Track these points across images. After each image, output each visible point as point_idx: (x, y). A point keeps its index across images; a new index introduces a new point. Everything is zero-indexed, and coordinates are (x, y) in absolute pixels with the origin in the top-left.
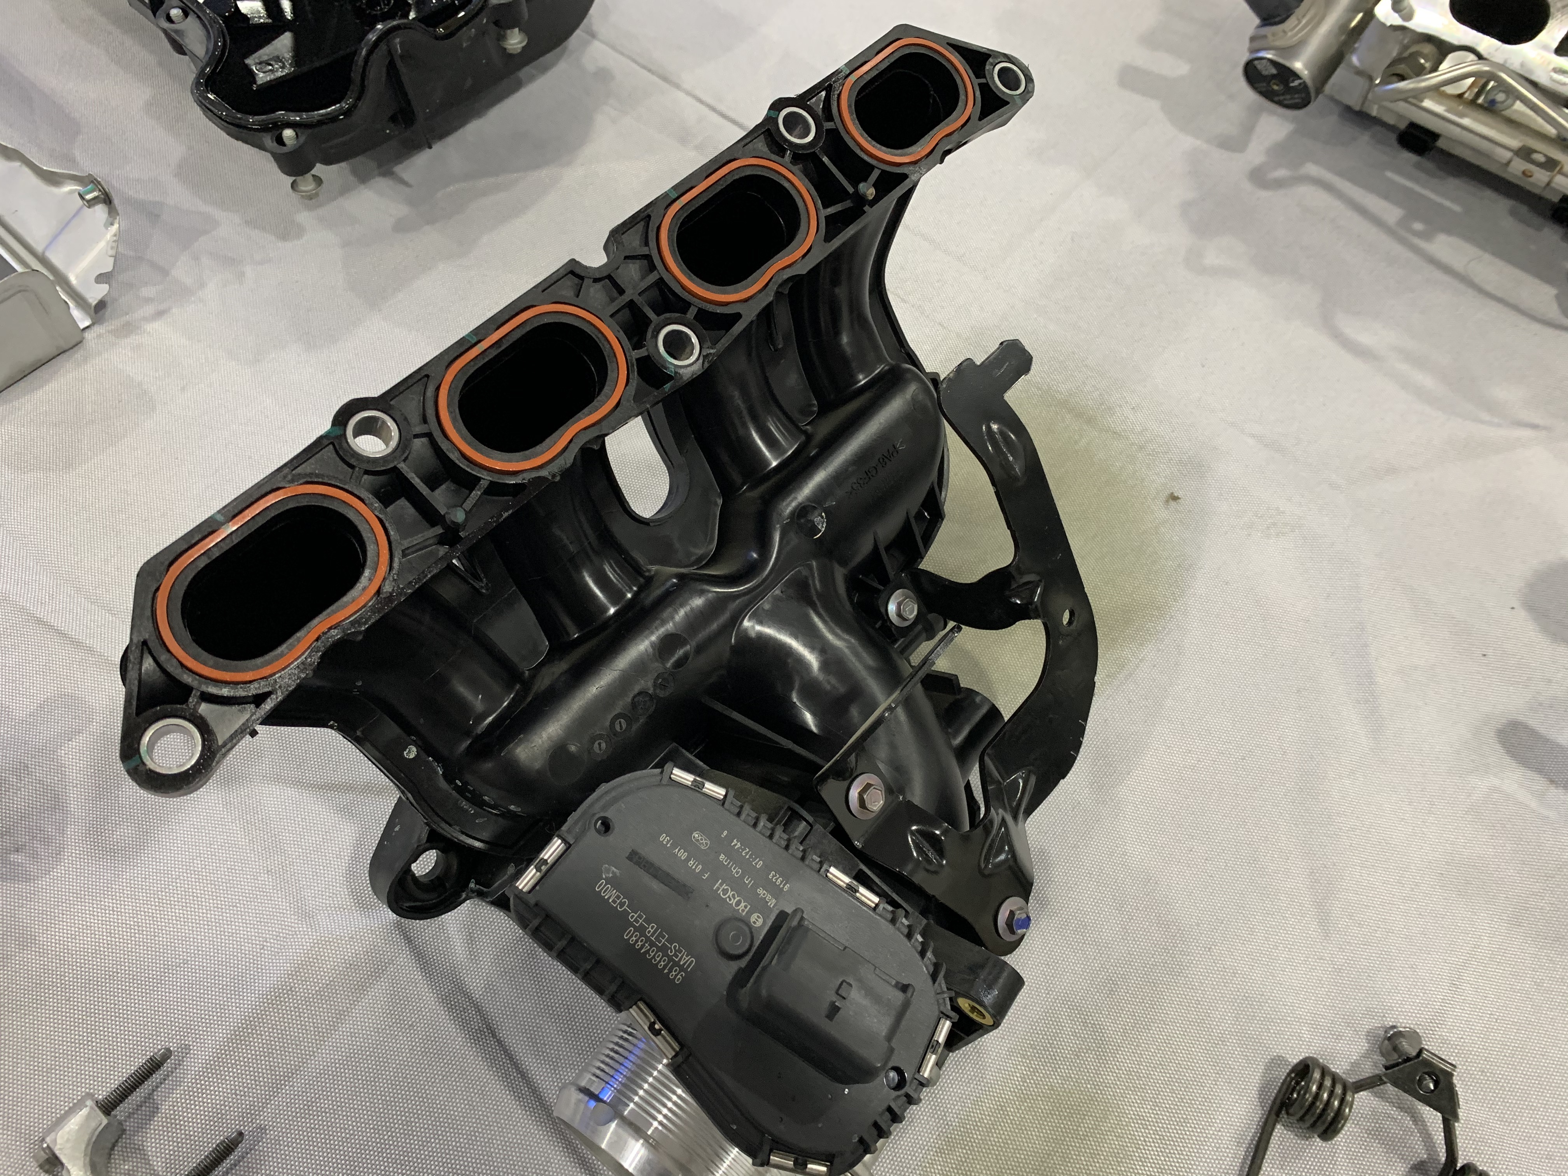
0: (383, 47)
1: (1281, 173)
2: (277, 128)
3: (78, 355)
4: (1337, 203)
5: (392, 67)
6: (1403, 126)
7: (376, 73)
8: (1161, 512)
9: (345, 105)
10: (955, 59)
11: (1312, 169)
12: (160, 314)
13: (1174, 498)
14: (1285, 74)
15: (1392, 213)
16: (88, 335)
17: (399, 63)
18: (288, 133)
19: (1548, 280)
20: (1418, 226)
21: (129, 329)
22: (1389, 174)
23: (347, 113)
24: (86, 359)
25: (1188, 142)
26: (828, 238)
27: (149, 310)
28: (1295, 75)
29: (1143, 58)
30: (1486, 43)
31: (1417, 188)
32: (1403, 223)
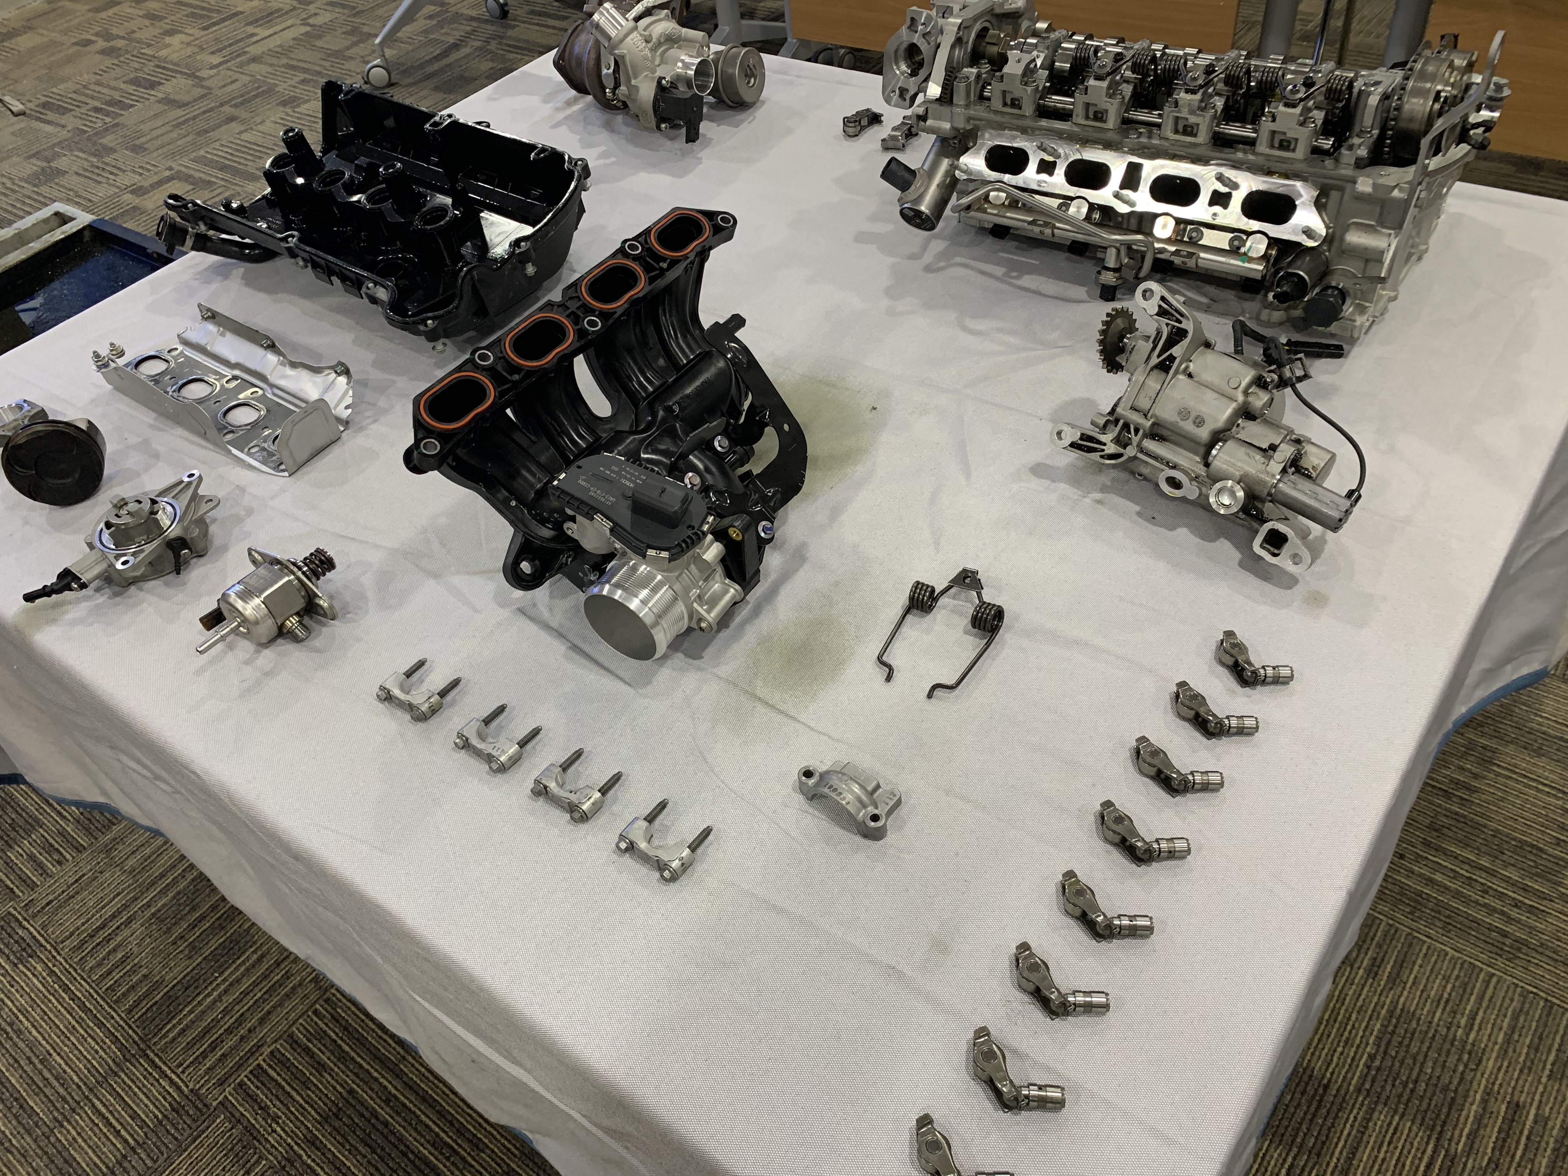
0: (469, 276)
1: (942, 264)
2: (424, 322)
3: (339, 443)
4: (971, 272)
5: (474, 286)
6: (991, 226)
7: (467, 290)
8: (868, 415)
9: (454, 304)
10: (700, 216)
11: (958, 260)
12: (375, 421)
13: (874, 409)
14: (919, 213)
15: (999, 271)
16: (344, 435)
17: (478, 286)
18: (430, 322)
19: (1082, 285)
20: (1014, 274)
21: (361, 429)
22: (1001, 254)
23: (456, 308)
24: (343, 444)
25: (891, 260)
26: (650, 284)
27: (369, 421)
28: (922, 213)
29: (867, 227)
30: (1007, 177)
31: (1014, 257)
32: (1006, 274)
